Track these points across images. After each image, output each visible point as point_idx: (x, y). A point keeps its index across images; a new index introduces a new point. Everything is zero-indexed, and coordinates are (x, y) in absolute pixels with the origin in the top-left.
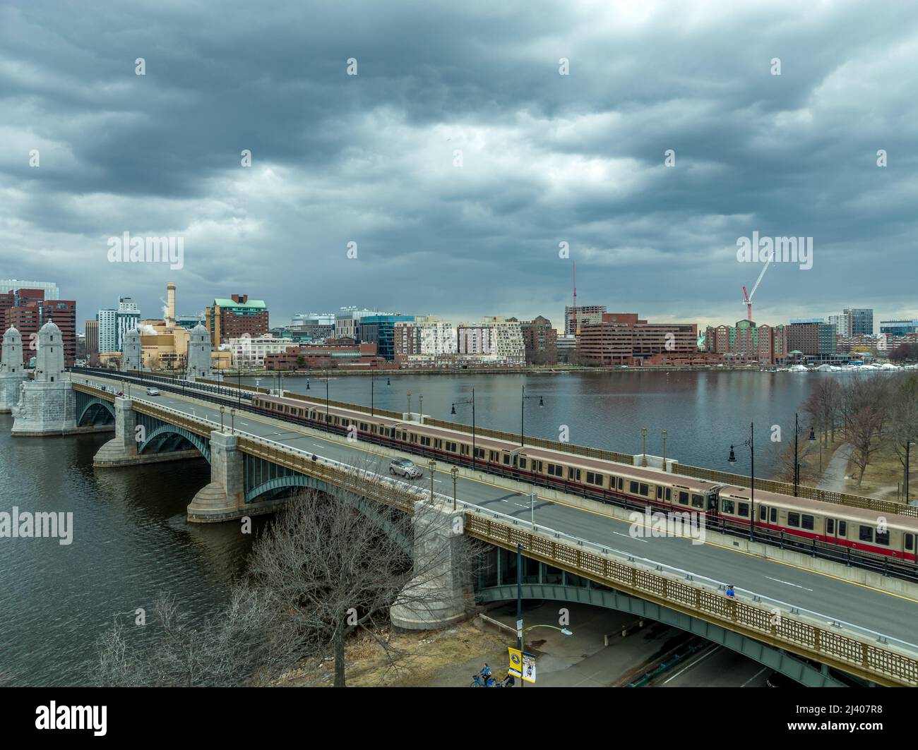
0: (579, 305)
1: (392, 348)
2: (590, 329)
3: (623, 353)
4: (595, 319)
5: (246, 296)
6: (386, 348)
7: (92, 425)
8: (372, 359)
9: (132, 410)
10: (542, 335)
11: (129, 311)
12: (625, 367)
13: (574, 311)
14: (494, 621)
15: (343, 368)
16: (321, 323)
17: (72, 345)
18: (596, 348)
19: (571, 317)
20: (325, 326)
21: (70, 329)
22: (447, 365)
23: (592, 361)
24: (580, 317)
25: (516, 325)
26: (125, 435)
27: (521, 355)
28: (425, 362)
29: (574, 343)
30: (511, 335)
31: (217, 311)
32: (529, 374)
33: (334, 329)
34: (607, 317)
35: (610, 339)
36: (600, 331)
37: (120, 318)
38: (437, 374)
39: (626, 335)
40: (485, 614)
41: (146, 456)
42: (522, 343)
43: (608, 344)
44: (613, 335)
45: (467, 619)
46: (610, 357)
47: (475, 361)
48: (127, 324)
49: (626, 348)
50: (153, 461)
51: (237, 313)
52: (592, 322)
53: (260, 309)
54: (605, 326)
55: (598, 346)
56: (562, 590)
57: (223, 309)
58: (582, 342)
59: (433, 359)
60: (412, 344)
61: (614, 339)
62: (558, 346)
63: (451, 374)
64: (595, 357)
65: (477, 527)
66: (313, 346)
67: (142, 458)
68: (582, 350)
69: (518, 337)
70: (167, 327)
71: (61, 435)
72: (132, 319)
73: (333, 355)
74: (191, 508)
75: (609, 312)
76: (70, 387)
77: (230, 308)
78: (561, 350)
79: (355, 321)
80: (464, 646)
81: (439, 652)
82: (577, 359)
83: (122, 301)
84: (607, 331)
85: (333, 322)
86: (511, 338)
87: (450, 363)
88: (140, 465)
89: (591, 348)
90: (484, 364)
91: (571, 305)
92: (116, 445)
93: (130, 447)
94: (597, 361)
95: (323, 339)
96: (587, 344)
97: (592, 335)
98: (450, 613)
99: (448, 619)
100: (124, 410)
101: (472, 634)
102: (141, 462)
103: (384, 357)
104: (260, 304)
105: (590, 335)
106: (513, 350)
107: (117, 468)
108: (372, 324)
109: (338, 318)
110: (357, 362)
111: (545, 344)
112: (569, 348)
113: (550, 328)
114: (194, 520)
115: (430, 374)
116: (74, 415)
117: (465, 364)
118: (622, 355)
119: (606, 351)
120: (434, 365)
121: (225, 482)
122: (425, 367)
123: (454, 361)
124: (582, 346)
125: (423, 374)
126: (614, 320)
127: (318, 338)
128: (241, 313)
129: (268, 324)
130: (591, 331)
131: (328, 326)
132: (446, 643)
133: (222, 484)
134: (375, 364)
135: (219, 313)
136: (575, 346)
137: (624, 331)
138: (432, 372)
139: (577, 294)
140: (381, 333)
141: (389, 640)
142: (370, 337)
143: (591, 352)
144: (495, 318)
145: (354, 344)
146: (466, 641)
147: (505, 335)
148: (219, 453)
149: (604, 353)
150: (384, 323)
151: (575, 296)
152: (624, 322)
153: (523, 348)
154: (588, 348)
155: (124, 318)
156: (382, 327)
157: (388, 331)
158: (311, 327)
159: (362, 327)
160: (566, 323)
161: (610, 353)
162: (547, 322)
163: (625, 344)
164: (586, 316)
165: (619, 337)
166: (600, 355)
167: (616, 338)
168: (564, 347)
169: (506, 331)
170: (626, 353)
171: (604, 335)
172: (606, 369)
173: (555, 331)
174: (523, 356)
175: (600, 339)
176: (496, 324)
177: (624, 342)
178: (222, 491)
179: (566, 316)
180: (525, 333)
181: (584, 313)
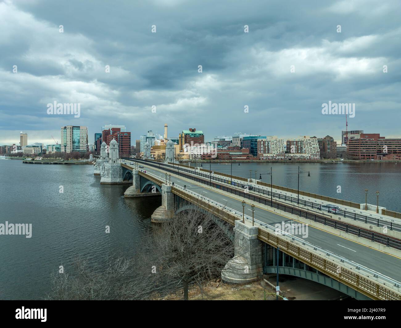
0: (349, 130)
1: (257, 151)
2: (354, 141)
3: (372, 153)
4: (357, 137)
5: (195, 129)
6: (254, 151)
7: (128, 180)
8: (247, 155)
9: (138, 174)
10: (329, 144)
11: (151, 136)
12: (372, 160)
13: (347, 133)
14: (270, 284)
15: (234, 159)
16: (226, 140)
17: (129, 149)
18: (357, 151)
19: (345, 136)
20: (228, 141)
21: (129, 143)
22: (281, 158)
23: (355, 157)
24: (350, 136)
25: (315, 140)
26: (136, 185)
27: (318, 154)
28: (271, 157)
29: (346, 148)
30: (313, 144)
31: (183, 136)
32: (322, 163)
33: (232, 142)
34: (363, 135)
35: (364, 146)
36: (359, 142)
37: (148, 139)
38: (277, 162)
39: (373, 144)
40: (267, 279)
41: (144, 193)
42: (318, 148)
43: (363, 149)
44: (366, 144)
45: (258, 280)
46: (364, 155)
47: (295, 157)
48: (150, 141)
49: (373, 151)
50: (147, 196)
51: (192, 136)
52: (356, 138)
53: (200, 134)
54: (362, 140)
55: (358, 150)
56: (304, 273)
57: (186, 135)
58: (350, 148)
59: (275, 155)
60: (265, 149)
61: (367, 146)
62: (337, 150)
63: (283, 162)
64: (356, 155)
65: (263, 236)
66: (222, 150)
67: (143, 194)
68: (349, 152)
69: (317, 146)
70: (164, 142)
71: (117, 184)
72: (152, 139)
73: (230, 153)
74: (153, 216)
75: (364, 133)
76: (120, 165)
77: (189, 134)
78: (339, 152)
79: (241, 139)
80: (252, 294)
81: (239, 295)
82: (346, 156)
83: (148, 132)
84: (363, 142)
85: (231, 140)
86: (313, 146)
87: (283, 158)
88: (141, 197)
89: (354, 151)
90: (299, 158)
91: (345, 130)
92: (132, 188)
93: (138, 190)
94: (357, 157)
95: (227, 147)
96: (352, 149)
97: (355, 144)
98: (249, 276)
99: (248, 279)
100: (135, 174)
101: (258, 289)
102: (142, 196)
103: (253, 154)
104: (201, 132)
105: (354, 144)
106: (313, 152)
107: (132, 198)
108: (248, 140)
109: (233, 138)
110: (240, 157)
111: (330, 149)
112: (343, 151)
113: (333, 141)
114: (153, 221)
115: (273, 162)
116: (122, 176)
117: (290, 158)
118: (371, 154)
119: (362, 152)
120: (275, 158)
121: (166, 206)
122: (271, 159)
123: (284, 157)
124: (349, 150)
125: (270, 162)
126: (367, 137)
127: (225, 146)
128: (193, 136)
129: (204, 141)
130: (355, 142)
131: (229, 141)
132: (244, 292)
133: (165, 207)
134: (248, 158)
135: (184, 136)
136: (346, 150)
137: (372, 142)
138: (275, 162)
139: (348, 125)
140: (252, 144)
141: (218, 286)
142: (247, 146)
143: (354, 153)
144: (305, 137)
145: (240, 149)
146: (254, 292)
147: (310, 144)
148: (164, 193)
149: (361, 153)
150: (253, 140)
151: (347, 126)
152: (372, 138)
153: (319, 150)
154: (352, 151)
155: (149, 139)
156: (252, 142)
157: (255, 143)
158: (222, 142)
159: (244, 142)
160: (343, 139)
161: (364, 153)
162: (331, 138)
163: (372, 149)
164: (352, 135)
165: (369, 145)
166: (359, 154)
167: (368, 146)
168: (341, 150)
169: (310, 143)
170: (373, 153)
171: (361, 144)
172: (362, 161)
173: (336, 142)
174: (319, 155)
175: (359, 146)
176: (305, 139)
177: (372, 148)
178: (165, 209)
179: (343, 136)
180: (320, 144)
181: (351, 134)
